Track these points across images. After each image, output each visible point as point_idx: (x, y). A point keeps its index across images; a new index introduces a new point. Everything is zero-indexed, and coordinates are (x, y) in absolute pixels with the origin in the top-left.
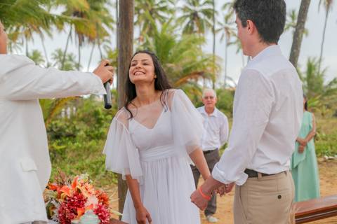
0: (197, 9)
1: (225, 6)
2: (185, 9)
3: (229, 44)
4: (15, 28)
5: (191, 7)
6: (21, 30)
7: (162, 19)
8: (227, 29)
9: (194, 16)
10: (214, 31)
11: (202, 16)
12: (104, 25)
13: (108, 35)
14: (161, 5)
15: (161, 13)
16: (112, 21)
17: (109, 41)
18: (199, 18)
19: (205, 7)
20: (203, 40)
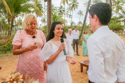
0: (61, 10)
1: (67, 9)
2: (59, 10)
3: (67, 17)
4: (23, 13)
5: (60, 9)
6: (24, 14)
7: (54, 12)
8: (67, 14)
9: (61, 11)
10: (65, 14)
11: (62, 11)
12: (42, 13)
13: (43, 15)
14: (54, 9)
15: (54, 10)
16: (44, 12)
17: (43, 16)
18: (61, 12)
19: (63, 9)
20: (62, 16)
